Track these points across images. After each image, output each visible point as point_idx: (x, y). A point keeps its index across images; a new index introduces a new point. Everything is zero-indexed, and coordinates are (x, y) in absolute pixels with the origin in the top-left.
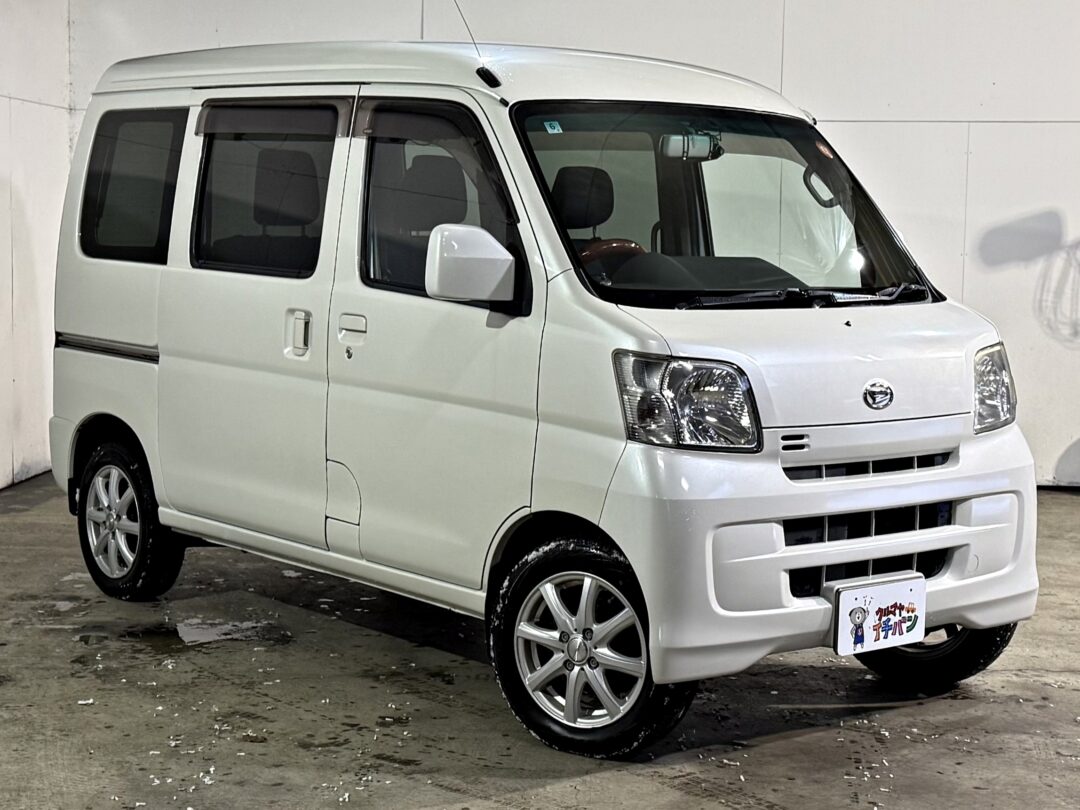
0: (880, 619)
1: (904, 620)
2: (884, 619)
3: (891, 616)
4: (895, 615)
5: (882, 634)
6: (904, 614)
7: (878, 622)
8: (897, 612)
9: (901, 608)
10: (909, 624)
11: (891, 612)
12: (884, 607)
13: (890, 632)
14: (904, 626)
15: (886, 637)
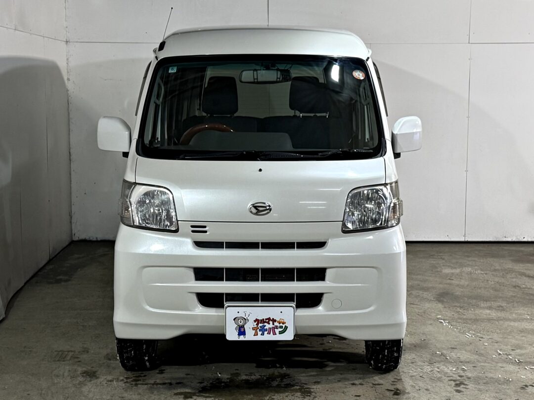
0: (257, 324)
1: (276, 327)
2: (260, 325)
3: (266, 324)
4: (269, 324)
5: (259, 333)
6: (276, 324)
7: (256, 326)
8: (271, 322)
9: (274, 321)
10: (281, 330)
11: (266, 322)
12: (260, 318)
13: (266, 333)
14: (277, 331)
15: (263, 334)
